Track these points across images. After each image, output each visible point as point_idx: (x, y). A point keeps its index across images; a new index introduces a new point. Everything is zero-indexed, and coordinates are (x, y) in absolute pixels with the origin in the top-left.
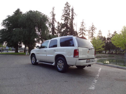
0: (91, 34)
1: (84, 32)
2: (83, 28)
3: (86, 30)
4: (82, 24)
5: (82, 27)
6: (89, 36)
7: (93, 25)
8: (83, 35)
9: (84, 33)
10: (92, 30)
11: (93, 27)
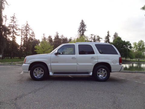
0: (25, 35)
1: (15, 30)
2: (14, 24)
3: (18, 29)
4: (12, 18)
5: (12, 24)
6: (22, 36)
7: (27, 24)
8: (13, 34)
9: (15, 32)
10: (27, 30)
11: (28, 26)
